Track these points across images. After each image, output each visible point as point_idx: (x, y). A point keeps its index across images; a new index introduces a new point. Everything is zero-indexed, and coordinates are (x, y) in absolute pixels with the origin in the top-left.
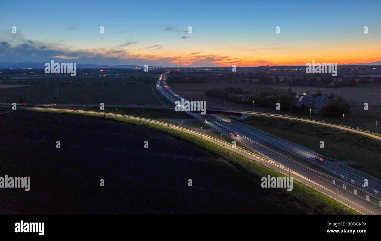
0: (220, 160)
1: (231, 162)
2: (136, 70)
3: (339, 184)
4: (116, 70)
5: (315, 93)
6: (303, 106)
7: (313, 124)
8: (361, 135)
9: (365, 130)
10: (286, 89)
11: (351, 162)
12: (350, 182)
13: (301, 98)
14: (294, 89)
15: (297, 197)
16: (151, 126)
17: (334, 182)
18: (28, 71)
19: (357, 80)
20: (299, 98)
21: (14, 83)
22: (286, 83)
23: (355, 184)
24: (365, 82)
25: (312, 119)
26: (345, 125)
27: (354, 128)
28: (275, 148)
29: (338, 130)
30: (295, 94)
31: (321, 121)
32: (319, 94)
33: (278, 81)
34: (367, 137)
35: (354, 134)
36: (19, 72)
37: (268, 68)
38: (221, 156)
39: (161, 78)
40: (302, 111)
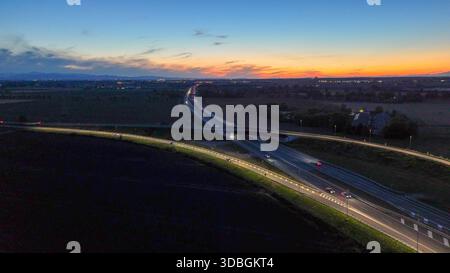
0: (261, 192)
1: (274, 195)
2: (160, 83)
3: (409, 224)
4: (136, 83)
5: (373, 109)
6: (360, 126)
7: (373, 148)
8: (432, 162)
9: (437, 155)
10: (339, 104)
11: (421, 196)
12: (422, 221)
13: (357, 115)
14: (348, 105)
15: (359, 241)
16: (178, 150)
17: (403, 221)
18: (32, 84)
19: (423, 94)
20: (354, 117)
21: (14, 98)
22: (339, 97)
23: (429, 224)
24: (433, 96)
25: (372, 142)
26: (412, 149)
27: (424, 152)
28: (328, 177)
29: (404, 155)
30: (350, 111)
31: (383, 144)
32: (379, 111)
33: (328, 95)
34: (441, 165)
35: (424, 160)
36: (22, 84)
37: (317, 79)
38: (262, 188)
39: (189, 92)
40: (359, 131)
